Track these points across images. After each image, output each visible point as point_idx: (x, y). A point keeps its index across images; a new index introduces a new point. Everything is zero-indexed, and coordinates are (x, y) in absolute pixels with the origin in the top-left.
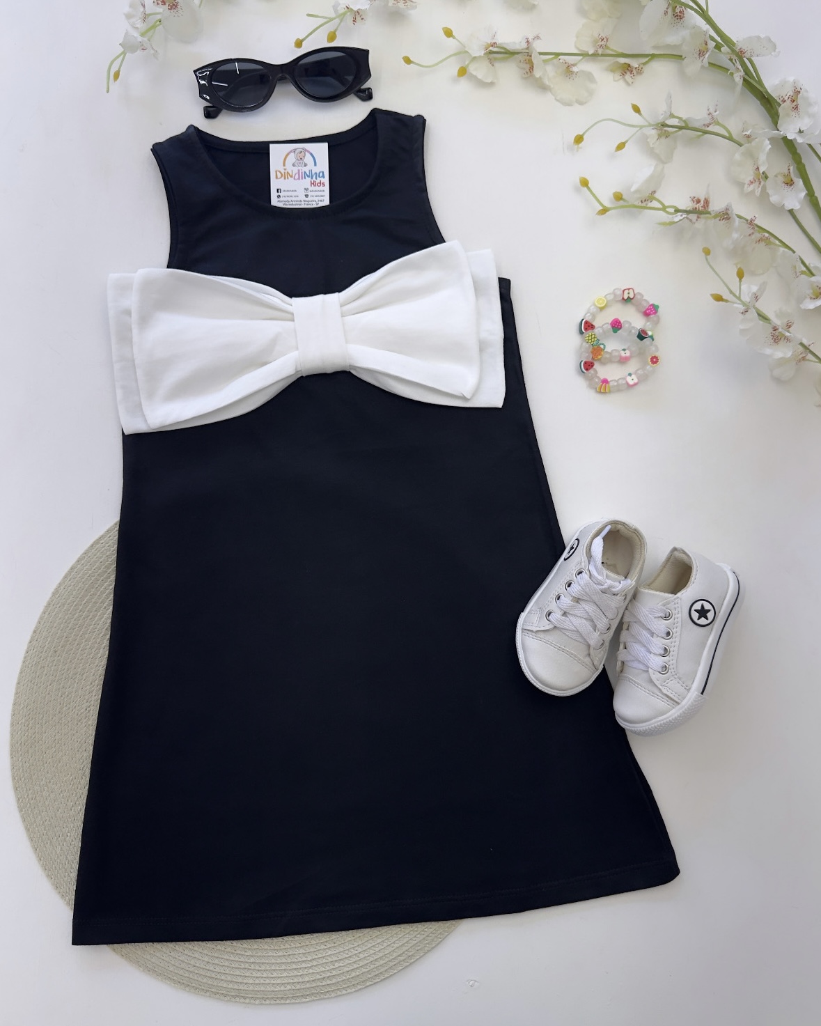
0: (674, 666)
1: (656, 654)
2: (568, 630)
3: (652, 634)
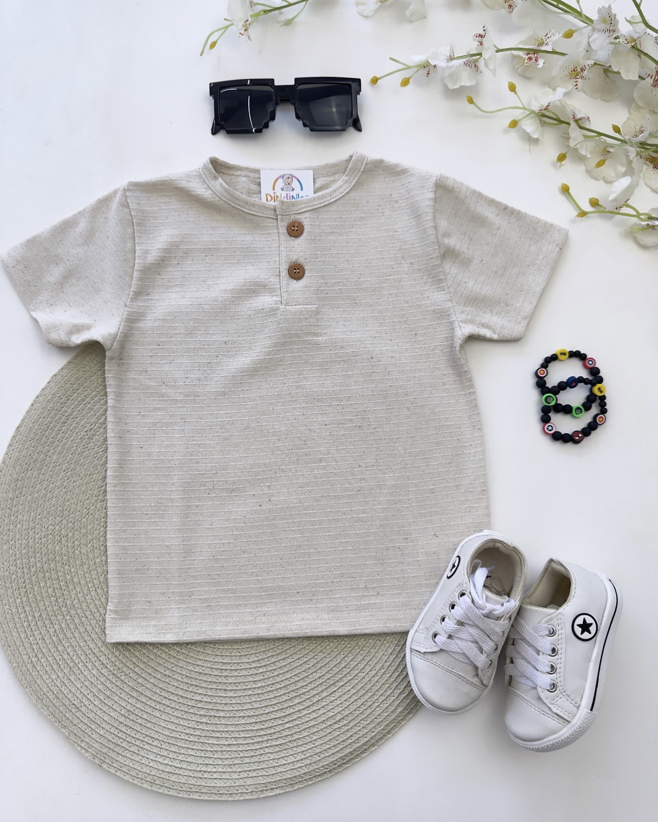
0: (562, 683)
1: (543, 672)
2: (454, 652)
3: (538, 652)
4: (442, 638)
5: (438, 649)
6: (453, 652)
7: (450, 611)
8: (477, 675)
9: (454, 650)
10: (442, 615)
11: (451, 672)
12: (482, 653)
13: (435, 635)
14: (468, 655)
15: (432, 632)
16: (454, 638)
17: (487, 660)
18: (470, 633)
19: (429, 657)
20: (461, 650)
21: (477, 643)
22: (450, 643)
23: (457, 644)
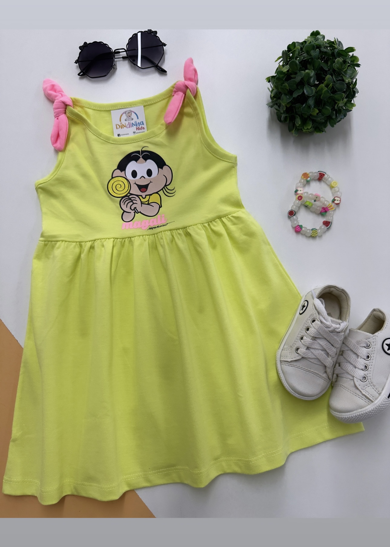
4: (302, 350)
5: (301, 357)
6: (310, 358)
7: (306, 333)
8: (326, 372)
9: (311, 357)
10: (300, 336)
11: (309, 371)
12: (328, 357)
13: (297, 349)
14: (320, 359)
15: (294, 348)
16: (309, 349)
17: (331, 361)
18: (320, 345)
19: (295, 364)
20: (315, 356)
21: (326, 351)
22: (308, 352)
23: (312, 353)
